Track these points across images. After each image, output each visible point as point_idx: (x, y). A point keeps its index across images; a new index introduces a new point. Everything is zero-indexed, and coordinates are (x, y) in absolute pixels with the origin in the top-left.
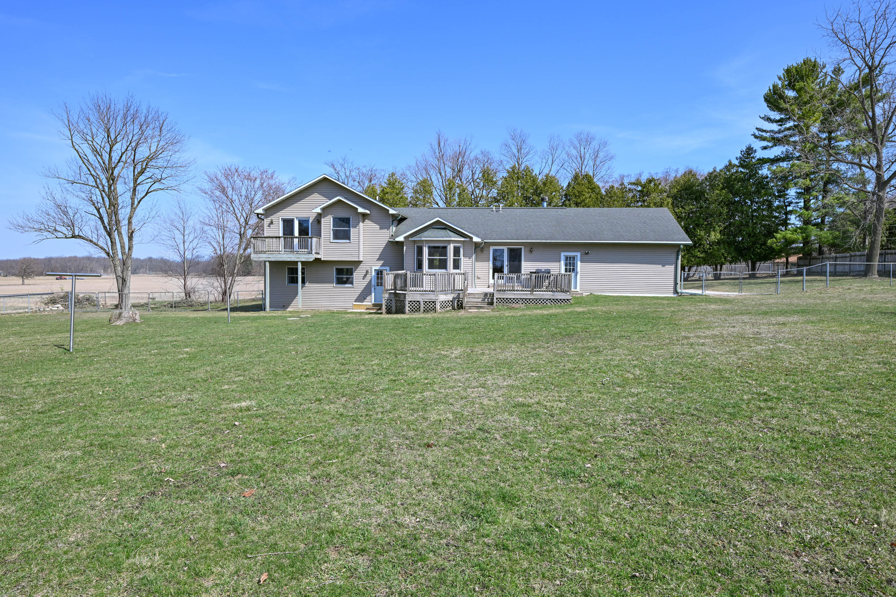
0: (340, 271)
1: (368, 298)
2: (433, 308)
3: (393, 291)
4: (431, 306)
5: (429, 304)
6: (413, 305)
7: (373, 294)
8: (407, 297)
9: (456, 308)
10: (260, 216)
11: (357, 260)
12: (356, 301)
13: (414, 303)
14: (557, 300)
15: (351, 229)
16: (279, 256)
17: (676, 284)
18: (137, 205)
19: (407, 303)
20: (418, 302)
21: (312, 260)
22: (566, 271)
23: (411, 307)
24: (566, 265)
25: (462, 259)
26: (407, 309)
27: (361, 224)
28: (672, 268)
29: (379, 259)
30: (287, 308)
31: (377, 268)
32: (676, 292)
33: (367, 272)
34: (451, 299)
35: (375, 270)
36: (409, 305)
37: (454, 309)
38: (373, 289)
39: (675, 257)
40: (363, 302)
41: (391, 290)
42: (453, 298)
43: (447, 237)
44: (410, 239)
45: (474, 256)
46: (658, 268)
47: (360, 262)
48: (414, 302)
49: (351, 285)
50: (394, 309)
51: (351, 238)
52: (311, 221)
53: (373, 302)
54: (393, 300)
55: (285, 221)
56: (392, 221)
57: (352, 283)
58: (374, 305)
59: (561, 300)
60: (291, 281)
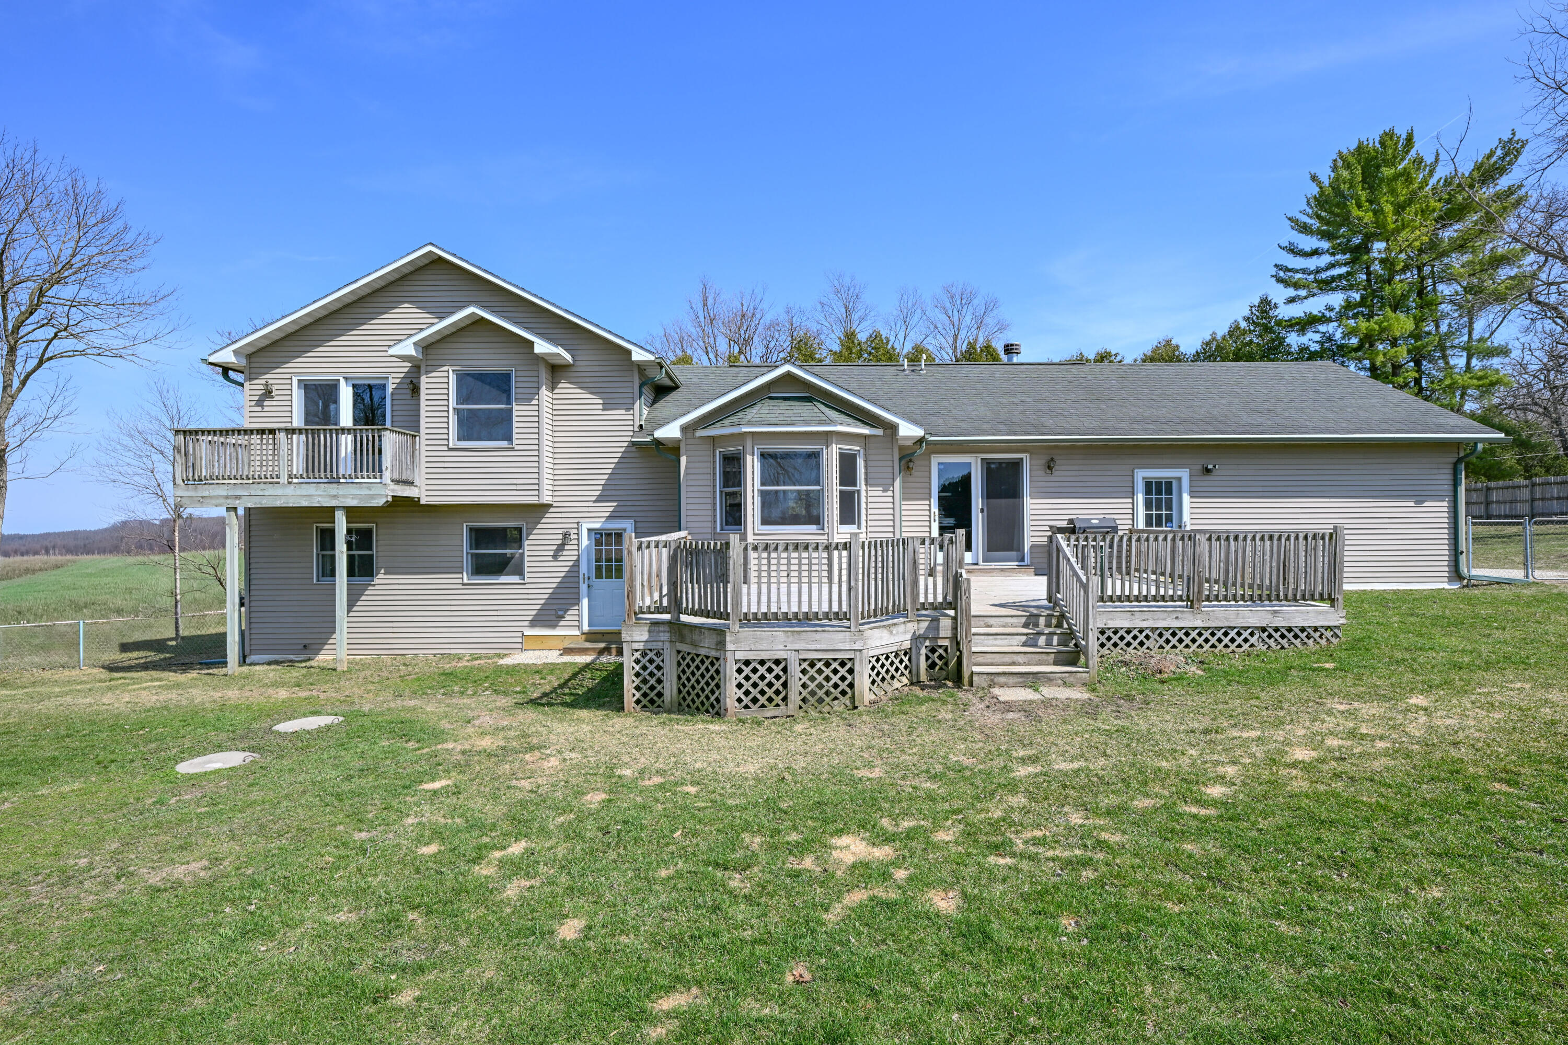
0: (481, 537)
1: (571, 614)
2: (843, 686)
3: (667, 617)
4: (835, 679)
5: (827, 672)
6: (755, 678)
7: (585, 602)
8: (730, 646)
9: (923, 677)
10: (231, 373)
11: (533, 500)
12: (534, 623)
13: (762, 670)
14: (1290, 630)
15: (515, 407)
16: (270, 490)
17: (1456, 553)
18: (20, 390)
19: (730, 668)
20: (777, 662)
21: (380, 502)
22: (1149, 522)
23: (747, 685)
24: (1148, 505)
25: (863, 493)
26: (731, 693)
27: (544, 391)
28: (1442, 507)
29: (601, 498)
30: (317, 651)
31: (598, 526)
32: (1456, 574)
33: (566, 536)
34: (907, 645)
35: (589, 530)
36: (740, 678)
37: (915, 682)
38: (584, 588)
39: (1450, 477)
40: (554, 626)
41: (660, 610)
42: (916, 639)
43: (821, 422)
44: (701, 433)
45: (897, 483)
46: (1403, 508)
47: (543, 508)
48: (762, 662)
49: (515, 579)
50: (671, 693)
51: (515, 436)
52: (390, 388)
53: (586, 628)
54: (666, 654)
55: (310, 388)
56: (641, 386)
57: (519, 571)
58: (591, 636)
59: (1303, 630)
60: (329, 570)
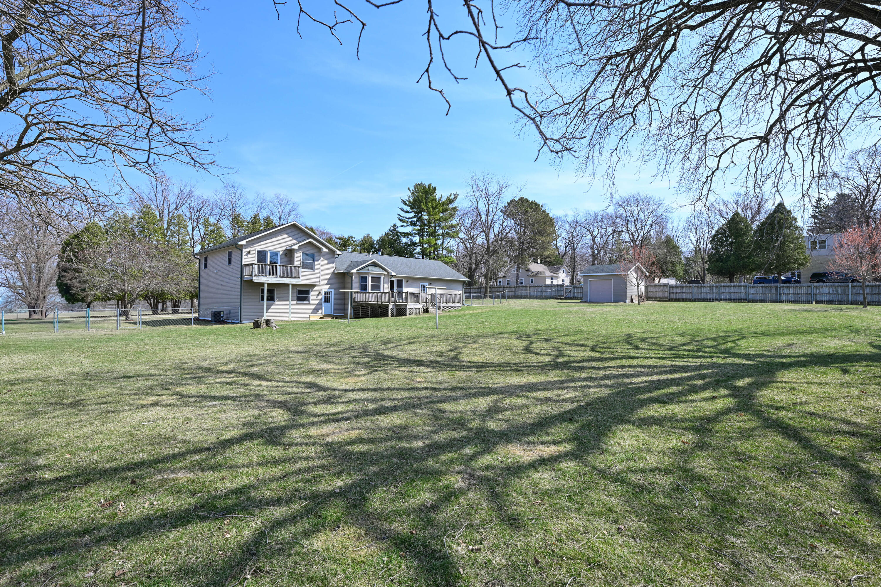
0: (300, 292)
1: (320, 311)
7: (323, 308)
11: (312, 284)
12: (312, 313)
15: (316, 262)
24: (422, 290)
27: (321, 259)
29: (327, 284)
33: (319, 292)
35: (325, 291)
38: (323, 305)
39: (462, 287)
40: (316, 314)
47: (314, 286)
50: (395, 314)
51: (314, 269)
52: (280, 254)
53: (323, 315)
55: (259, 252)
56: (334, 259)
57: (309, 301)
60: (263, 299)
